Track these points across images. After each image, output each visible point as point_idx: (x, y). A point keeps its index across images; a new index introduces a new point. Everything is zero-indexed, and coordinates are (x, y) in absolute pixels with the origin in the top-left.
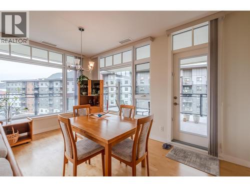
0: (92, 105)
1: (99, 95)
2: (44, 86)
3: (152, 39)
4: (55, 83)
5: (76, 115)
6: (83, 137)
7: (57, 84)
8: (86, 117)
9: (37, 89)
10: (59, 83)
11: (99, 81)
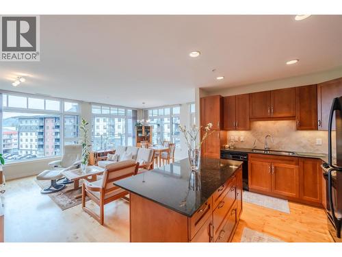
1: (149, 135)
2: (68, 123)
3: (180, 105)
11: (150, 127)
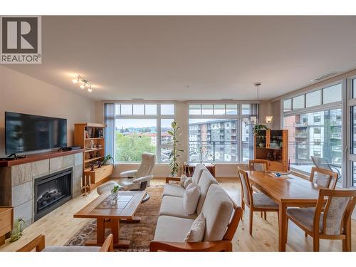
0: (272, 159)
1: (282, 148)
2: (216, 128)
4: (226, 124)
5: (252, 168)
6: (259, 191)
7: (228, 125)
8: (262, 173)
9: (210, 131)
10: (230, 125)
11: (282, 131)
